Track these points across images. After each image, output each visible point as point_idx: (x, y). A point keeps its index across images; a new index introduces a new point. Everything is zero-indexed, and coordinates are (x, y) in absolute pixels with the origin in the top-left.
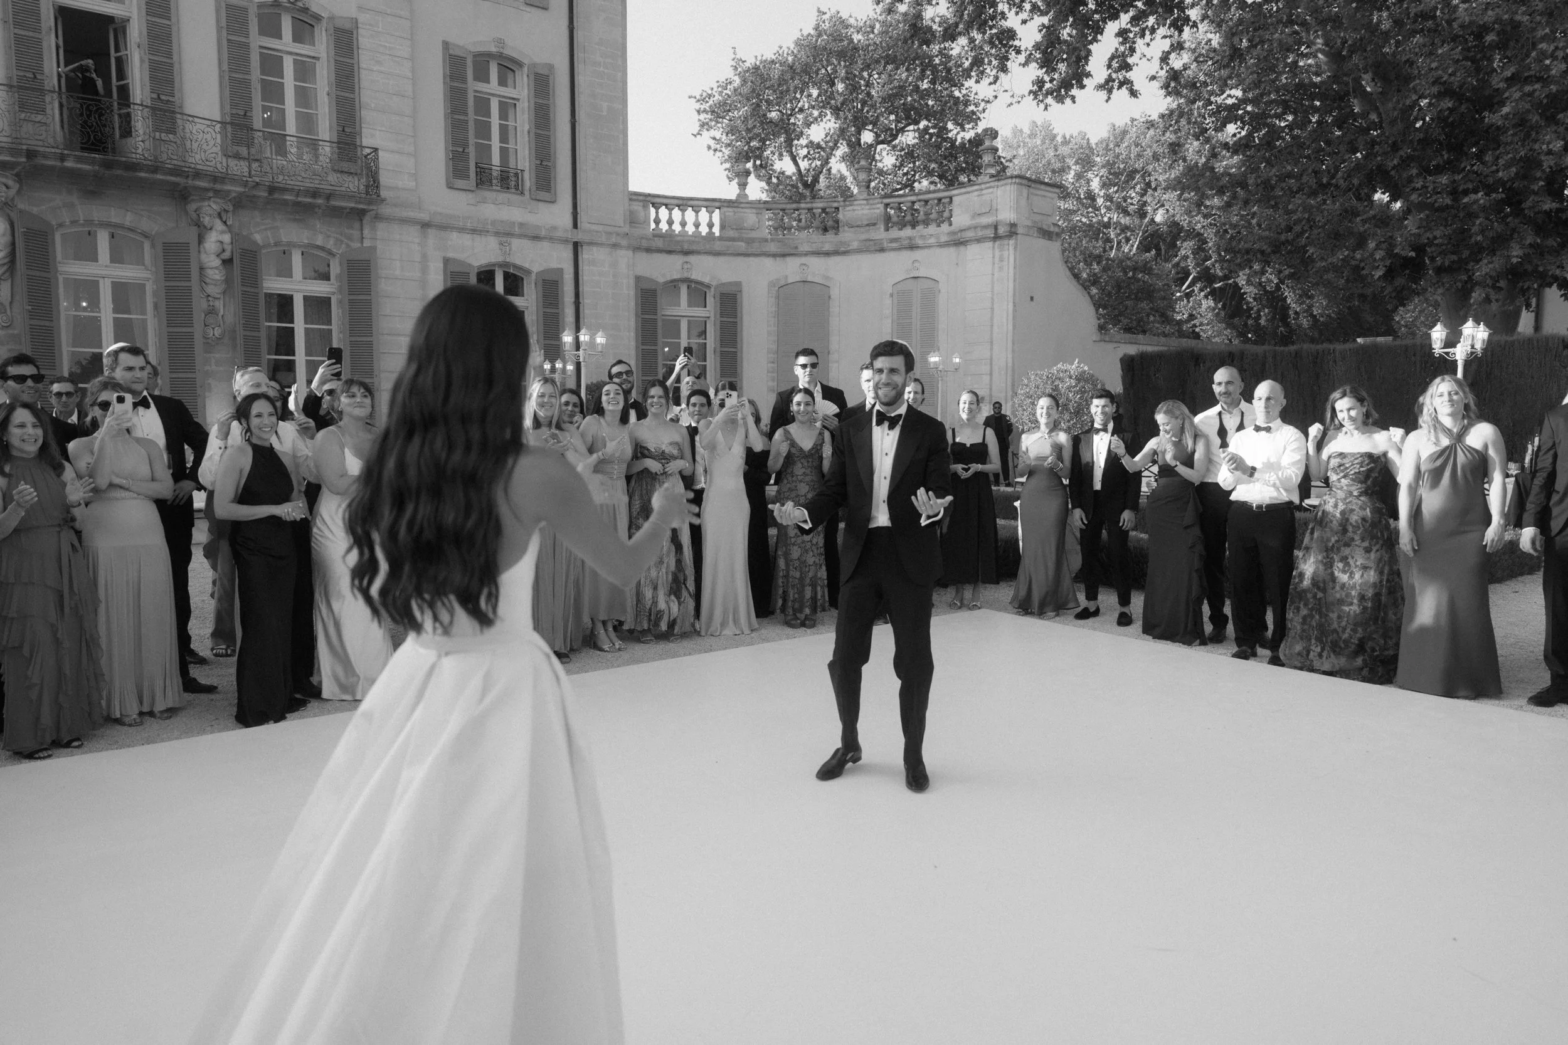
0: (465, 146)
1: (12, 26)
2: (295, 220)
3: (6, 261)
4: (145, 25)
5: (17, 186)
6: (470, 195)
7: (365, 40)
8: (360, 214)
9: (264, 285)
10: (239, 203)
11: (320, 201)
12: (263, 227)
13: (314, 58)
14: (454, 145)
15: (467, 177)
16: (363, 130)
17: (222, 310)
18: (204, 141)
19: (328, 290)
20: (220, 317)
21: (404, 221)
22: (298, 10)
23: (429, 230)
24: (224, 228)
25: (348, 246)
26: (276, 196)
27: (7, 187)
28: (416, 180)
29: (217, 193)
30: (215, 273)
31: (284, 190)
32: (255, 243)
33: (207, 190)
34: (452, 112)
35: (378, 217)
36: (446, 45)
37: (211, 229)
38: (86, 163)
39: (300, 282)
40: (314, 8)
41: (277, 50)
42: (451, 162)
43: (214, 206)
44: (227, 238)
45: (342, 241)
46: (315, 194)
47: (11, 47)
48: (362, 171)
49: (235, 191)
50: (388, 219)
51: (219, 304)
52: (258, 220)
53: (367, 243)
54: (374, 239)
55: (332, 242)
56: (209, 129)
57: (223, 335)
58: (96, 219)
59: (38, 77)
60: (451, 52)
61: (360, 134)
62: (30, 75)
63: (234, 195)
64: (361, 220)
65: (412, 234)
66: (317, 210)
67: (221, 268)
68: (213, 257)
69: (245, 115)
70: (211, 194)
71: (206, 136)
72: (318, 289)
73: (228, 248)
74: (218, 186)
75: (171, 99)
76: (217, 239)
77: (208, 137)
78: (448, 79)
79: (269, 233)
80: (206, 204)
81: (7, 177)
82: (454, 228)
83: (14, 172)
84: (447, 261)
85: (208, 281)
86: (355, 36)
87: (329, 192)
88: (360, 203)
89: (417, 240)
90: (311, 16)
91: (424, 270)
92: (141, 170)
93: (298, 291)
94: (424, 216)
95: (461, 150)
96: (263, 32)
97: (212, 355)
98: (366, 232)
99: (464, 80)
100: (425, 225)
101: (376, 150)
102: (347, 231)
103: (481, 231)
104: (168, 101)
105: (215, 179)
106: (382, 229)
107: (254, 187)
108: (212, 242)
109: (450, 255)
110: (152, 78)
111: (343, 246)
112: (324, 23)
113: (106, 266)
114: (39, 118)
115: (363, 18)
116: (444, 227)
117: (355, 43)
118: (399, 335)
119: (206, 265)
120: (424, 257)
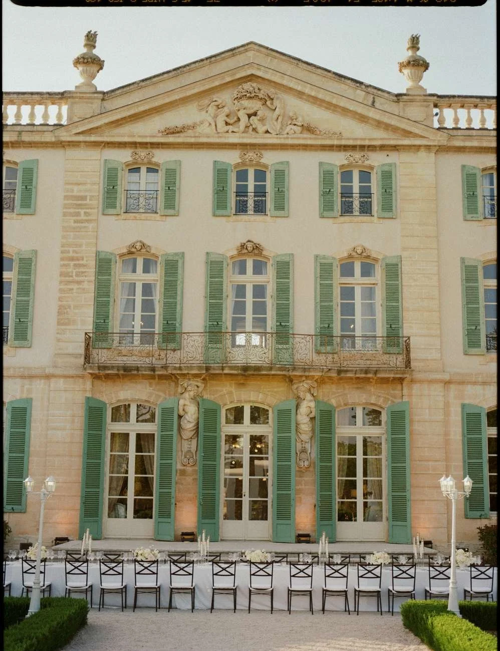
0: (477, 325)
1: (209, 299)
2: (358, 388)
3: (195, 428)
4: (275, 284)
5: (203, 385)
6: (481, 358)
7: (406, 268)
8: (401, 380)
9: (337, 431)
10: (321, 381)
11: (370, 375)
12: (337, 395)
13: (374, 284)
14: (468, 325)
15: (479, 346)
16: (404, 325)
17: (309, 450)
18: (300, 347)
19: (380, 432)
20: (308, 454)
21: (431, 382)
22: (364, 257)
23: (451, 386)
24: (312, 398)
25: (393, 402)
26: (343, 375)
27: (198, 387)
28: (441, 353)
29: (307, 377)
30: (305, 426)
31: (347, 371)
32: (331, 406)
33: (301, 376)
34: (468, 303)
35: (412, 381)
36: (463, 260)
37: (304, 399)
38: (235, 370)
39: (361, 428)
40: (374, 255)
41: (351, 284)
42: (467, 337)
43: (305, 385)
44: (312, 404)
45: (388, 399)
46: (366, 372)
47: (207, 310)
48: (403, 352)
49: (317, 376)
50: (421, 381)
51: (308, 446)
52: (334, 390)
53: (405, 399)
54: (410, 396)
55: (382, 399)
56: (303, 341)
57: (309, 466)
58: (243, 399)
59: (219, 323)
60: (466, 264)
61: (402, 328)
62: (216, 323)
63: (317, 377)
64: (402, 384)
65: (437, 391)
66: (371, 380)
67: (309, 423)
68: (305, 417)
69: (329, 327)
70: (304, 379)
71: (301, 345)
72: (374, 432)
73: (314, 410)
74: (307, 374)
75: (287, 324)
76: (308, 406)
77: (302, 345)
78: (464, 281)
79: (340, 398)
80: (301, 384)
81: (198, 381)
82: (470, 382)
83: (201, 378)
84: (463, 406)
85: (301, 431)
86: (399, 266)
87: (375, 369)
88: (397, 373)
89: (442, 394)
90: (372, 259)
91: (447, 414)
92: (262, 370)
93: (359, 434)
94: (447, 377)
95: (474, 328)
96: (343, 274)
97: (303, 478)
98: (405, 391)
99: (476, 281)
100: (447, 383)
101: (409, 338)
102: (392, 392)
103: (490, 383)
104: (286, 325)
105: (305, 370)
106: (416, 388)
107: (327, 372)
108: (303, 409)
109: (467, 402)
110: (278, 314)
111: (390, 402)
112: (380, 263)
113: (248, 426)
114: (218, 346)
115: (405, 254)
116: (462, 383)
117: (400, 270)
118: (428, 461)
119: (301, 422)
120: (447, 405)
